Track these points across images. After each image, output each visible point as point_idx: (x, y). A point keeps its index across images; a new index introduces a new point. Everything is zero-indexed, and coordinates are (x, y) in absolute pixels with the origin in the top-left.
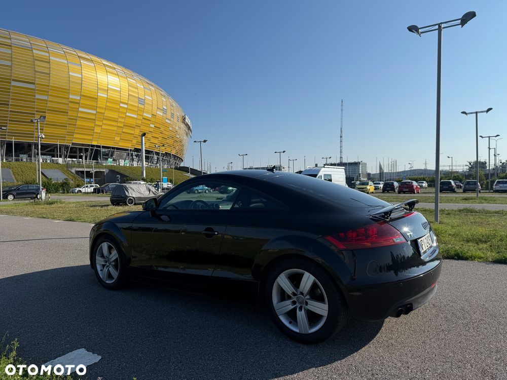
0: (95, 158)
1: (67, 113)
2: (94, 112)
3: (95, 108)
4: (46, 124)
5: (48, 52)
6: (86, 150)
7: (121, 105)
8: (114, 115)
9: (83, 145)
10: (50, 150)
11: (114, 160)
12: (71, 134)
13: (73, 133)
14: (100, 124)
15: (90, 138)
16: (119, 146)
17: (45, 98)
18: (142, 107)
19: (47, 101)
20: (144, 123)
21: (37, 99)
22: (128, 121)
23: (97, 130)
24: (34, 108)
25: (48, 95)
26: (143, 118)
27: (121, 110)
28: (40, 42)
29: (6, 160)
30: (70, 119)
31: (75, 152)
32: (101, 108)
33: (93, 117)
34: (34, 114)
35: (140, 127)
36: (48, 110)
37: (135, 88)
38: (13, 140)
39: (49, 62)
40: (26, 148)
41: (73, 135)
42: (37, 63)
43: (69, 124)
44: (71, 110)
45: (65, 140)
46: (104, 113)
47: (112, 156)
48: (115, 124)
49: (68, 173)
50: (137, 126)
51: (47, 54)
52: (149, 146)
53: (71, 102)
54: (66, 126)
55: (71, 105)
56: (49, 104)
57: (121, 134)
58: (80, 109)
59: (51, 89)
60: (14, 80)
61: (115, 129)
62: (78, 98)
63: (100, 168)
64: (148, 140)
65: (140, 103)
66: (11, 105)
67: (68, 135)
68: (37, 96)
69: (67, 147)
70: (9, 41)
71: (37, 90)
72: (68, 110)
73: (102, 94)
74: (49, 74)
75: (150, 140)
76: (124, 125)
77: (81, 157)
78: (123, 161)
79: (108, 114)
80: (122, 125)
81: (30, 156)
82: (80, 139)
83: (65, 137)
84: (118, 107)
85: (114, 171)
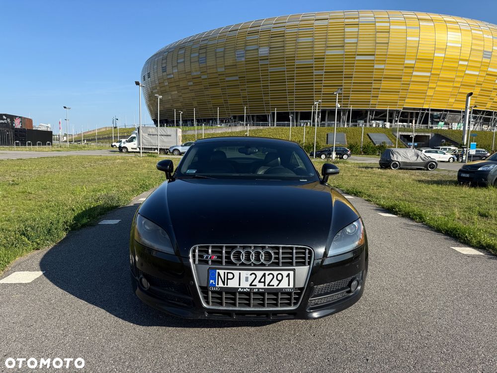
0: (425, 122)
1: (401, 78)
2: (428, 74)
3: (430, 70)
4: (381, 91)
5: (389, 22)
6: (417, 114)
7: (461, 63)
8: (451, 75)
9: (414, 109)
10: (380, 115)
11: (446, 124)
12: (403, 98)
13: (405, 98)
14: (433, 85)
15: (422, 101)
16: (454, 108)
17: (382, 66)
18: (488, 60)
19: (383, 69)
20: (487, 80)
21: (376, 69)
22: (467, 80)
23: (430, 92)
24: (372, 77)
25: (385, 64)
26: (487, 74)
27: (459, 68)
28: (383, 14)
30: (403, 84)
31: (407, 117)
32: (436, 69)
33: (427, 80)
34: (372, 83)
35: (481, 84)
36: (384, 78)
37: (481, 40)
38: (351, 108)
39: (389, 32)
40: (364, 114)
41: (405, 100)
42: (378, 35)
43: (402, 89)
44: (404, 76)
45: (396, 105)
46: (439, 75)
47: (444, 118)
48: (451, 84)
49: (392, 137)
50: (477, 84)
51: (387, 24)
52: (491, 107)
53: (406, 67)
54: (399, 92)
55: (406, 70)
56: (386, 72)
57: (457, 95)
58: (415, 73)
59: (389, 58)
60: (358, 55)
61: (450, 90)
62: (413, 62)
63: (426, 132)
64: (491, 99)
65: (484, 57)
66: (355, 77)
67: (400, 100)
68: (376, 66)
69: (398, 112)
70: (357, 20)
71: (377, 61)
72: (402, 75)
73: (439, 55)
74: (388, 43)
75: (493, 99)
76: (461, 85)
77: (411, 122)
78: (457, 124)
79: (443, 74)
80: (459, 85)
81: (366, 122)
82: (411, 103)
83: (397, 102)
84: (456, 65)
85: (440, 135)
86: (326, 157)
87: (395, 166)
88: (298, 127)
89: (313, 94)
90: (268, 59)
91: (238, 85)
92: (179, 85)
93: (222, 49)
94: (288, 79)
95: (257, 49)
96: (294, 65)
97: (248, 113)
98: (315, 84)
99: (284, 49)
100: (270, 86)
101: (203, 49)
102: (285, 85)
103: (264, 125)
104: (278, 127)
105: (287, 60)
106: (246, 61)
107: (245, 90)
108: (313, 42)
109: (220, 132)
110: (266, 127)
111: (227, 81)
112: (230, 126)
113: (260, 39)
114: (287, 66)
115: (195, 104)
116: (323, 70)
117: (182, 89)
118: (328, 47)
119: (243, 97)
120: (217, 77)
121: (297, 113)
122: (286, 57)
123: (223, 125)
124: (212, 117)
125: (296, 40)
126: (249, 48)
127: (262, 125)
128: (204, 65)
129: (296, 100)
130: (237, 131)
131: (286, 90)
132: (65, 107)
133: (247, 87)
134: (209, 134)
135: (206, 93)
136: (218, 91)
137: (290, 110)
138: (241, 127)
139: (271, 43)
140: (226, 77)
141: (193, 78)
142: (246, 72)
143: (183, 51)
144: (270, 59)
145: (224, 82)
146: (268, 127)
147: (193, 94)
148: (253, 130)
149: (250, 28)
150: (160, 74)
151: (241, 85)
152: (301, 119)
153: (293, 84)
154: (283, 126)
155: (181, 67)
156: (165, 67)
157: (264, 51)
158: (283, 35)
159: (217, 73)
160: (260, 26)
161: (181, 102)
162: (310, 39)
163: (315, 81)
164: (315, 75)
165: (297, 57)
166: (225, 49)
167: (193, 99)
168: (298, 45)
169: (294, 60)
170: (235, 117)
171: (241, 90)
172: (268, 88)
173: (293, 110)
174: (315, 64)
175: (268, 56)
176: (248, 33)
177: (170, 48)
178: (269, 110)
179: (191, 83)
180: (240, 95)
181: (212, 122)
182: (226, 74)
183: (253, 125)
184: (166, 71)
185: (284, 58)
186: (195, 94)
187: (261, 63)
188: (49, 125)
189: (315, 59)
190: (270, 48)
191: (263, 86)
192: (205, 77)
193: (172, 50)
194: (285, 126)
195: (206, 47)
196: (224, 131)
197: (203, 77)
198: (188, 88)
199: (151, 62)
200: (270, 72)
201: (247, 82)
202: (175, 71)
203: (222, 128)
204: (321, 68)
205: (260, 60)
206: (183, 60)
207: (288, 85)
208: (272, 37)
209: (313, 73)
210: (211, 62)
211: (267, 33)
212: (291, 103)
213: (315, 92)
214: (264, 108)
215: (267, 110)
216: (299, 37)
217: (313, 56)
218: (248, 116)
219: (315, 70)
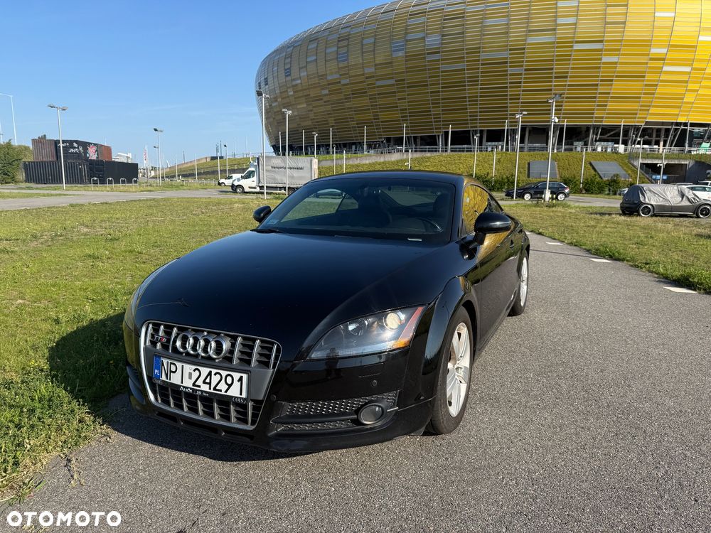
0: (680, 143)
1: (644, 77)
2: (688, 69)
3: (689, 62)
4: (612, 98)
6: (667, 131)
9: (663, 124)
10: (610, 134)
12: (646, 108)
13: (649, 106)
14: (696, 87)
15: (676, 111)
17: (614, 59)
19: (616, 63)
21: (604, 63)
23: (689, 98)
24: (598, 76)
25: (618, 55)
29: (557, 149)
30: (646, 85)
31: (650, 135)
32: (700, 60)
33: (686, 78)
34: (597, 85)
36: (617, 76)
38: (565, 124)
39: (627, 5)
40: (583, 132)
41: (648, 110)
42: (610, 10)
43: (645, 94)
44: (649, 72)
45: (635, 118)
46: (705, 69)
49: (628, 167)
53: (651, 59)
54: (640, 98)
55: (652, 64)
56: (620, 68)
58: (666, 68)
59: (625, 45)
60: (577, 42)
62: (664, 51)
63: (681, 159)
66: (571, 77)
67: (641, 110)
68: (605, 59)
69: (637, 128)
71: (606, 50)
72: (645, 72)
73: (705, 38)
74: (624, 23)
77: (657, 143)
81: (586, 144)
82: (659, 114)
83: (636, 114)
85: (703, 163)
86: (531, 198)
87: (647, 211)
88: (484, 153)
89: (507, 103)
90: (439, 52)
91: (395, 92)
92: (309, 95)
93: (372, 40)
94: (468, 81)
95: (424, 38)
96: (479, 60)
97: (409, 133)
98: (511, 87)
99: (463, 37)
100: (442, 92)
101: (344, 40)
102: (465, 90)
103: (432, 151)
104: (454, 153)
105: (467, 53)
106: (406, 56)
107: (405, 99)
108: (507, 24)
109: (367, 162)
110: (435, 154)
111: (378, 87)
112: (382, 153)
113: (428, 22)
114: (467, 61)
115: (331, 121)
116: (522, 66)
117: (313, 101)
118: (530, 31)
119: (401, 110)
120: (364, 82)
121: (482, 132)
122: (467, 49)
123: (372, 152)
124: (356, 140)
125: (481, 23)
126: (410, 37)
127: (429, 151)
128: (345, 64)
129: (480, 112)
130: (393, 160)
131: (465, 97)
132: (156, 130)
133: (408, 95)
134: (352, 166)
135: (347, 105)
136: (364, 102)
137: (471, 127)
138: (399, 154)
139: (444, 28)
140: (377, 80)
141: (329, 84)
142: (407, 72)
143: (315, 45)
144: (443, 52)
145: (374, 88)
146: (438, 154)
147: (329, 108)
148: (416, 159)
149: (413, 6)
150: (282, 79)
151: (399, 92)
152: (487, 141)
153: (477, 89)
154: (460, 151)
155: (312, 68)
156: (290, 68)
157: (433, 40)
158: (462, 16)
159: (363, 75)
160: (428, 3)
161: (312, 119)
162: (503, 21)
163: (511, 83)
164: (511, 75)
165: (484, 48)
166: (375, 39)
167: (328, 114)
168: (485, 31)
169: (479, 52)
170: (388, 140)
171: (399, 99)
172: (439, 96)
173: (476, 127)
174: (511, 58)
175: (439, 48)
176: (410, 15)
177: (295, 42)
178: (440, 129)
179: (326, 92)
180: (397, 107)
181: (356, 148)
182: (377, 76)
183: (416, 151)
184: (290, 75)
185: (463, 49)
186: (332, 107)
187: (429, 58)
188: (130, 155)
189: (510, 50)
190: (443, 36)
191: (431, 92)
192: (346, 81)
193: (299, 43)
194: (463, 151)
195: (347, 38)
196: (373, 161)
197: (343, 82)
198: (322, 99)
199: (269, 62)
200: (442, 72)
201: (408, 87)
202: (304, 74)
203: (371, 156)
204: (519, 64)
205: (428, 54)
206: (314, 58)
207: (469, 89)
208: (445, 20)
209: (507, 71)
210: (355, 59)
211: (438, 13)
212: (474, 117)
213: (510, 99)
214: (432, 125)
215: (436, 129)
216: (486, 18)
217: (507, 46)
218: (408, 138)
219: (511, 67)
